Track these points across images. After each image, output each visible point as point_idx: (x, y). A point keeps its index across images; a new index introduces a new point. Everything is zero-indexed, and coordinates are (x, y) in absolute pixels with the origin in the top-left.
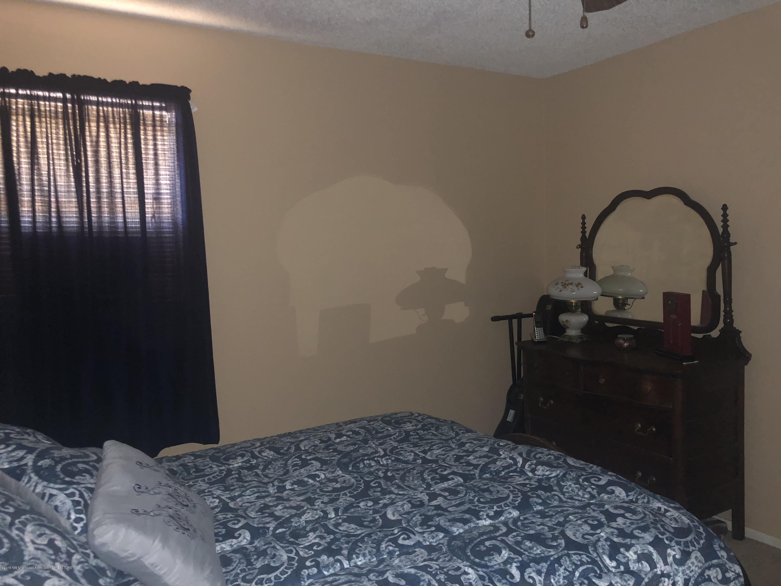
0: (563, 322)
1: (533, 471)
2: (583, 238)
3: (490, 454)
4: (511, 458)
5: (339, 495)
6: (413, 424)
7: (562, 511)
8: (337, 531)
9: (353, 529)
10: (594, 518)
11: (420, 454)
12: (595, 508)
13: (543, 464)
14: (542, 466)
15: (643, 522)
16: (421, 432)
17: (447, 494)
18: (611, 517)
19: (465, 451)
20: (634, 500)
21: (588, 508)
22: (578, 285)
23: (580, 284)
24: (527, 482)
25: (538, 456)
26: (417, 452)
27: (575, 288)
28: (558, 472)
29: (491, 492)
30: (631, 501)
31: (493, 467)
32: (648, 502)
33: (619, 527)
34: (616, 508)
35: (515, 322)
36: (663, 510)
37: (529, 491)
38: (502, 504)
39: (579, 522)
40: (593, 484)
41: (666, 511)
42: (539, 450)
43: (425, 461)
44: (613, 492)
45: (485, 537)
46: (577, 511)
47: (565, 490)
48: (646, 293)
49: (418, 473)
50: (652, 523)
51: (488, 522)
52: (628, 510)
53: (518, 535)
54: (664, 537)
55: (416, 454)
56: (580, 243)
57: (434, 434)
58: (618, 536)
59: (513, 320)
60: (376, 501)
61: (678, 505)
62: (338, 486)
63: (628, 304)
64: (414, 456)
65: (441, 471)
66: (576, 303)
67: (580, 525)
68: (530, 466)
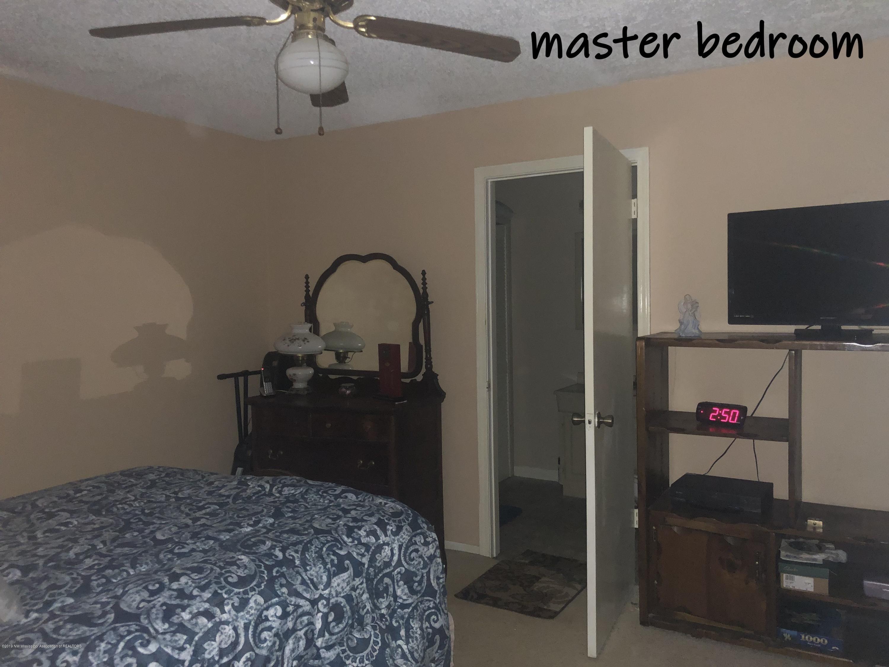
0: (290, 375)
1: (280, 492)
2: (307, 297)
3: (239, 486)
4: (259, 486)
5: (102, 532)
6: (156, 474)
7: (309, 514)
8: (112, 554)
9: (127, 550)
10: (333, 514)
11: (171, 495)
12: (334, 508)
13: (288, 486)
14: (287, 487)
15: (370, 511)
16: (167, 479)
17: (208, 517)
18: (346, 512)
19: (214, 487)
20: (362, 500)
21: (329, 509)
22: (305, 340)
23: (306, 339)
24: (277, 499)
25: (282, 481)
26: (168, 494)
27: (302, 343)
28: (301, 489)
29: (247, 510)
30: (360, 501)
31: (244, 495)
32: (373, 500)
33: (352, 516)
34: (349, 505)
35: (241, 379)
36: (383, 503)
37: (279, 505)
38: (259, 516)
39: (323, 518)
40: (331, 494)
41: (386, 504)
42: (284, 477)
43: (178, 499)
44: (346, 497)
45: (250, 536)
46: (320, 512)
47: (308, 501)
48: (364, 347)
49: (175, 508)
50: (375, 511)
51: (249, 529)
52: (358, 505)
53: (276, 532)
54: (385, 518)
55: (166, 496)
56: (304, 301)
57: (180, 479)
58: (352, 522)
59: (240, 378)
60: (141, 531)
61: (394, 499)
62: (97, 526)
63: (348, 358)
64: (166, 497)
65: (197, 504)
66: (303, 357)
67: (324, 520)
68: (276, 489)
